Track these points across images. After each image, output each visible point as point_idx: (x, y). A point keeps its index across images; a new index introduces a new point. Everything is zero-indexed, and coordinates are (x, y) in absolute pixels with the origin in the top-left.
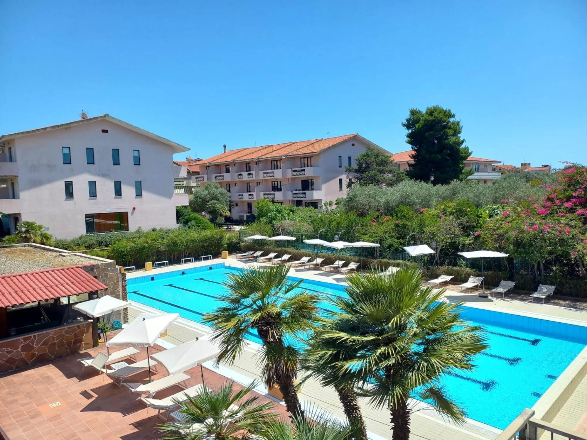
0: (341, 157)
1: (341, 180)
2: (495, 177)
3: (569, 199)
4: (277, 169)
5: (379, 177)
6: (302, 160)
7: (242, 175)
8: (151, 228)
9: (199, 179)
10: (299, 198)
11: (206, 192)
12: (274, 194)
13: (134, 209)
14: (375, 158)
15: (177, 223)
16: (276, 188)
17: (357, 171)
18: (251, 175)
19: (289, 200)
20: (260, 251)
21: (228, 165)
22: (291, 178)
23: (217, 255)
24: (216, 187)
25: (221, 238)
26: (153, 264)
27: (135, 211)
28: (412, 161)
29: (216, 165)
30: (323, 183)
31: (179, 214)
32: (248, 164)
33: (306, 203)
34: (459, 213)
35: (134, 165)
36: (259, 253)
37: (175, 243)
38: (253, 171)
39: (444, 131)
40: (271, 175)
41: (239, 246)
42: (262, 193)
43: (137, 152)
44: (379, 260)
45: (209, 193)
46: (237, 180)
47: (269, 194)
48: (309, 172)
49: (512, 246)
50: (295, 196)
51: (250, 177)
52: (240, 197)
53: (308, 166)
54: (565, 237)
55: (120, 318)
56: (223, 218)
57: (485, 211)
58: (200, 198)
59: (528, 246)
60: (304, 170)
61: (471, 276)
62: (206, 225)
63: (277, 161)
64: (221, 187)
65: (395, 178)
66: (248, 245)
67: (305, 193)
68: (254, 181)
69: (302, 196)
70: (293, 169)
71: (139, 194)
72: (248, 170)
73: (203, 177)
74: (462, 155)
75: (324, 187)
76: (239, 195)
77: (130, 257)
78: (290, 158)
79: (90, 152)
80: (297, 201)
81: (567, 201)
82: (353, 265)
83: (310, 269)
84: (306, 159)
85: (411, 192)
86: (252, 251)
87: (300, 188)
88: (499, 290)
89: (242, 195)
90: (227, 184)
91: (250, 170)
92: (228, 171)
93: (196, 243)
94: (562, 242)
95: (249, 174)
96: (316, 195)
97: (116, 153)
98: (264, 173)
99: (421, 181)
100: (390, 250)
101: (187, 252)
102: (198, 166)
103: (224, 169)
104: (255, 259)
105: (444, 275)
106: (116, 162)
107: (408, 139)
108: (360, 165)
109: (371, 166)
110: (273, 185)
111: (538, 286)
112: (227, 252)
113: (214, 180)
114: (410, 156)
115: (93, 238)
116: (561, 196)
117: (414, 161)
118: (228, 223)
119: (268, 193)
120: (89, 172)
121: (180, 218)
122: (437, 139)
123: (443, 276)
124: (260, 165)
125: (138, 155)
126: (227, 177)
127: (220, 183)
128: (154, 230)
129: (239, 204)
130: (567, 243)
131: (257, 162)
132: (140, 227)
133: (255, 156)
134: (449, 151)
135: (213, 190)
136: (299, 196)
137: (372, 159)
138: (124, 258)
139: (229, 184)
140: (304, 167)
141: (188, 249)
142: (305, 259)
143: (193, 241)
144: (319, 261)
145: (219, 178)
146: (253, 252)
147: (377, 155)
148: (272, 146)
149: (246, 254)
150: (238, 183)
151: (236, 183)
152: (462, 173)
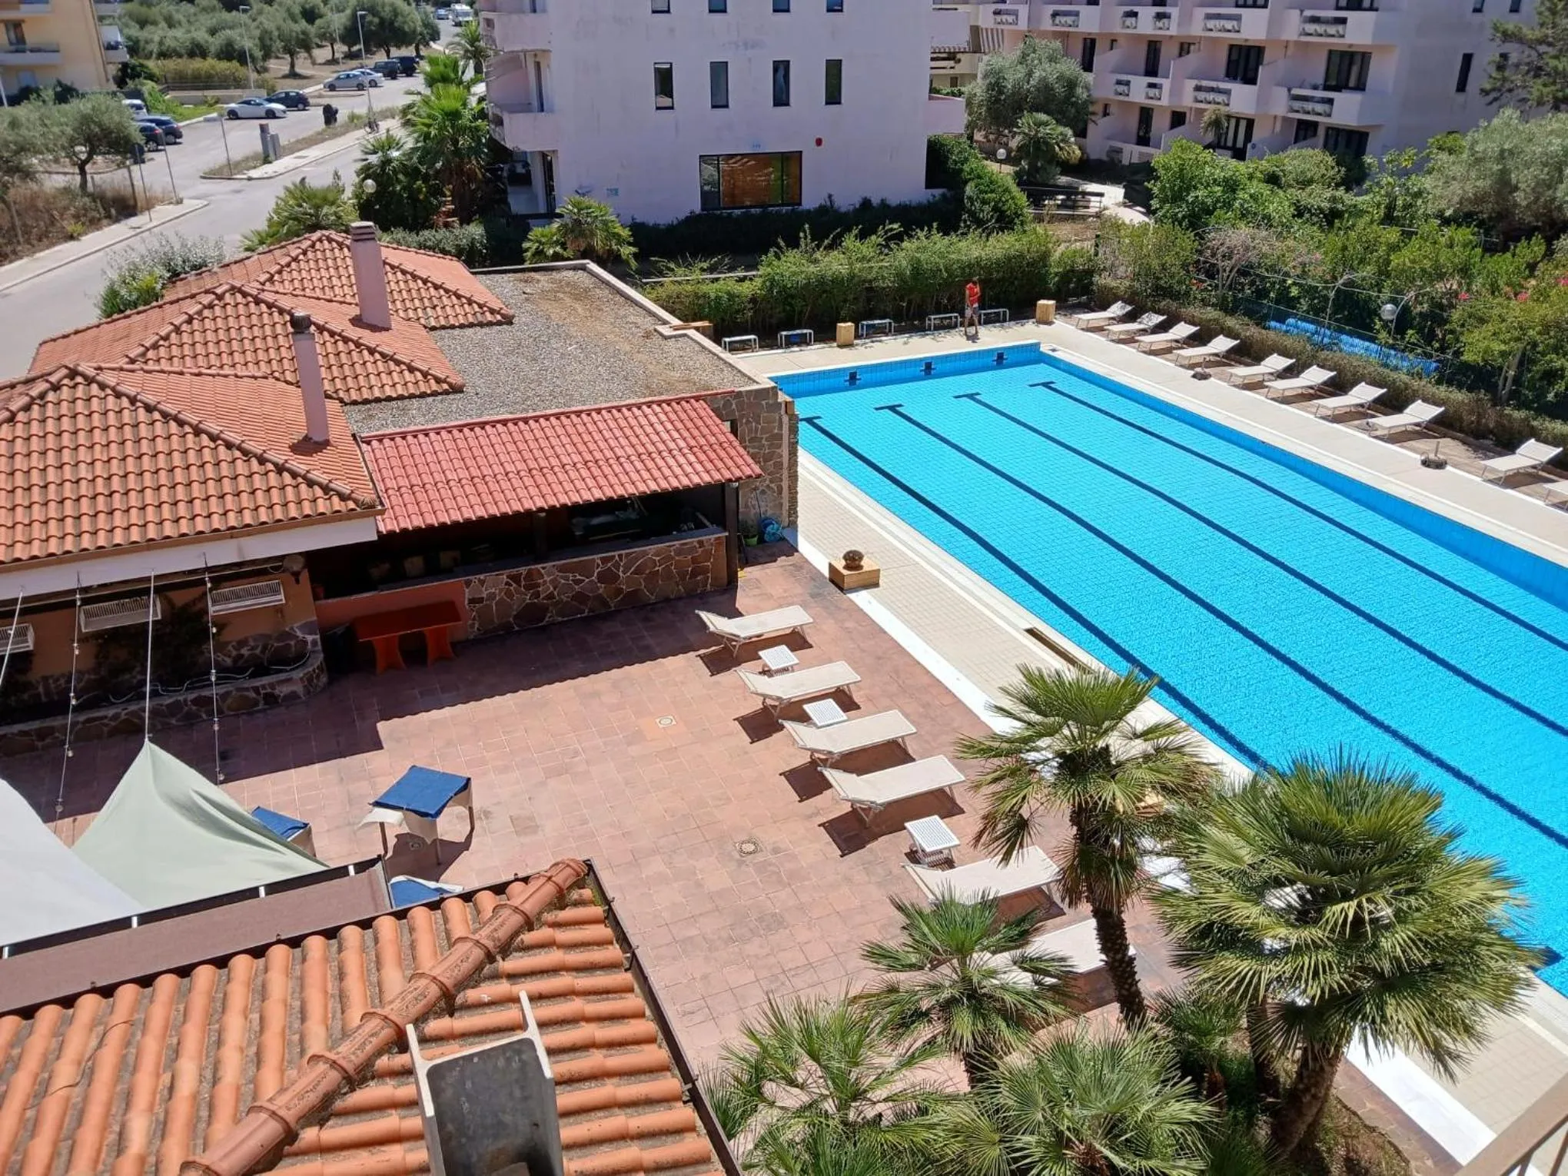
1: (1467, 59)
7: (1135, 14)
9: (1004, 18)
13: (819, 142)
15: (928, 185)
16: (1241, 73)
19: (1275, 117)
20: (1158, 312)
22: (1297, 43)
23: (1022, 310)
27: (822, 148)
31: (936, 157)
33: (1329, 132)
35: (827, 10)
38: (1175, 5)
40: (1229, 25)
41: (1092, 284)
42: (1190, 84)
44: (1504, 409)
46: (1118, 29)
47: (1212, 90)
48: (1358, 31)
50: (1297, 105)
51: (1160, 24)
52: (1121, 88)
64: (1067, 51)
67: (1330, 101)
68: (1172, 38)
69: (1319, 108)
70: (1308, 13)
71: (833, 98)
73: (1015, 13)
76: (1119, 83)
80: (1300, 122)
87: (1320, 81)
89: (1128, 83)
90: (1086, 41)
95: (1160, 16)
98: (1209, 17)
101: (945, 296)
110: (1234, 59)
112: (1053, 304)
113: (1048, 24)
119: (1213, 84)
126: (1089, 20)
127: (1065, 37)
129: (1112, 109)
132: (829, 198)
135: (1041, 68)
136: (1309, 106)
139: (1093, 43)
140: (1349, 8)
145: (1063, 19)
150: (1121, 41)
151: (1113, 41)
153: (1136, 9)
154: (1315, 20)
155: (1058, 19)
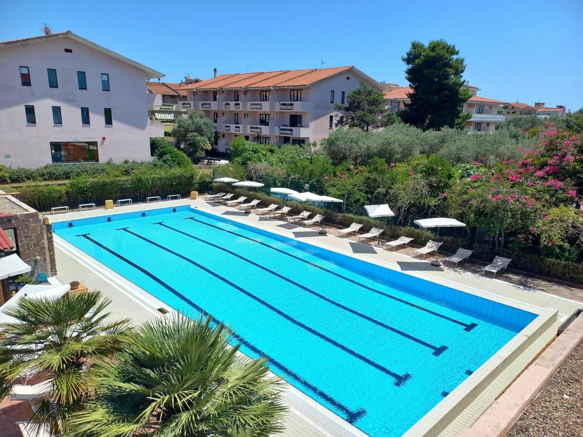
0: (333, 91)
1: (331, 117)
2: (499, 120)
3: (543, 166)
4: (266, 101)
5: (369, 118)
6: (292, 92)
7: (229, 104)
8: (123, 160)
9: (186, 106)
10: (285, 134)
11: (191, 122)
12: (260, 128)
14: (367, 96)
15: (152, 155)
16: (264, 122)
17: (347, 109)
18: (238, 106)
19: (277, 136)
20: (231, 193)
21: (216, 92)
22: (280, 112)
23: (186, 194)
24: (201, 117)
25: (192, 177)
26: (115, 202)
27: (105, 140)
28: (408, 101)
29: (203, 91)
30: (311, 121)
31: (154, 145)
32: (236, 93)
33: (293, 140)
34: (429, 172)
35: (103, 90)
36: (229, 196)
37: (140, 181)
38: (241, 101)
39: (444, 70)
40: (258, 107)
41: (212, 186)
42: (249, 126)
43: (106, 77)
44: (343, 214)
45: (193, 123)
46: (224, 109)
47: (256, 128)
48: (298, 107)
49: (472, 216)
50: (282, 132)
51: (237, 107)
52: (227, 128)
53: (297, 100)
54: (528, 209)
55: (47, 271)
56: (204, 152)
57: (457, 172)
58: (183, 128)
59: (490, 216)
60: (292, 104)
61: (430, 241)
62: (182, 159)
63: (266, 91)
64: (208, 116)
65: (386, 119)
66: (219, 186)
67: (292, 130)
68: (241, 112)
69: (289, 132)
70: (282, 102)
71: (109, 123)
72: (236, 99)
73: (189, 104)
74: (461, 97)
75: (312, 124)
76: (226, 126)
77: (90, 194)
78: (280, 89)
79: (52, 74)
80: (285, 137)
81: (540, 169)
82: (318, 218)
83: (274, 219)
84: (296, 92)
85: (393, 140)
86: (223, 192)
87: (288, 123)
88: (453, 259)
89: (229, 127)
90: (214, 113)
91: (238, 100)
92: (215, 99)
93: (163, 181)
94: (524, 215)
95: (237, 104)
96: (303, 133)
97: (82, 76)
98: (252, 104)
99: (411, 125)
100: (357, 205)
102: (186, 91)
103: (211, 96)
104: (224, 202)
105: (405, 236)
106: (83, 86)
107: (407, 75)
108: (351, 103)
109: (361, 104)
110: (262, 119)
111: (494, 257)
112: (197, 192)
113: (201, 108)
114: (407, 95)
115: (59, 168)
116: (536, 162)
117: (411, 100)
118: (209, 158)
119: (255, 126)
120: (52, 97)
121: (155, 151)
122: (437, 77)
123: (403, 237)
124: (248, 95)
125: (107, 80)
126: (214, 106)
127: (207, 112)
128: (126, 162)
129: (226, 136)
130: (529, 217)
131: (246, 92)
132: (111, 159)
133: (243, 85)
134: (447, 93)
135: (197, 120)
136: (286, 132)
137: (364, 97)
138: (85, 194)
139: (217, 114)
140: (294, 101)
141: (155, 186)
142: (272, 207)
143: (160, 179)
144: (286, 210)
145: (206, 106)
146: (224, 194)
147: (370, 93)
148: (264, 73)
149: (217, 195)
150: (226, 113)
151: (223, 113)
152: (458, 117)
153: (229, 102)
154: (284, 104)
155: (204, 106)
